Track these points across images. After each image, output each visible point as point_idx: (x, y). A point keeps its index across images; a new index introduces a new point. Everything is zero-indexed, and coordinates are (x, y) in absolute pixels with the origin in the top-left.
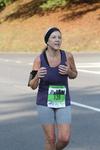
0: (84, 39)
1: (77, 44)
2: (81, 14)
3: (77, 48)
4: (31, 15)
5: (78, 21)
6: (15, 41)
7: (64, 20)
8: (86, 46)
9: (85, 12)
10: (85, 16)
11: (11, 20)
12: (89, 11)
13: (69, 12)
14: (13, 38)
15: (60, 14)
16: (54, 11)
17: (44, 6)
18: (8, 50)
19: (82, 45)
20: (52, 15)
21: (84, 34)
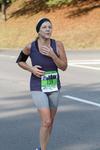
0: (91, 36)
1: (83, 41)
3: (83, 44)
5: (84, 18)
6: (20, 37)
7: (69, 17)
8: (92, 43)
10: (91, 13)
13: (75, 9)
15: (66, 10)
19: (88, 42)
20: (58, 12)
21: (90, 30)
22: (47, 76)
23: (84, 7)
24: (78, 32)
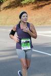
0: (43, 19)
5: (40, 10)
7: (33, 9)
8: (44, 23)
9: (44, 5)
10: (44, 7)
12: (46, 4)
13: (36, 5)
15: (31, 6)
16: (28, 5)
17: (23, 2)
22: (24, 41)
23: (40, 4)
24: (38, 17)
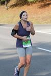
2: (49, 4)
3: (47, 22)
4: (23, 5)
11: (13, 8)
14: (14, 17)
16: (35, 3)
18: (11, 23)
19: (49, 20)
20: (34, 5)
